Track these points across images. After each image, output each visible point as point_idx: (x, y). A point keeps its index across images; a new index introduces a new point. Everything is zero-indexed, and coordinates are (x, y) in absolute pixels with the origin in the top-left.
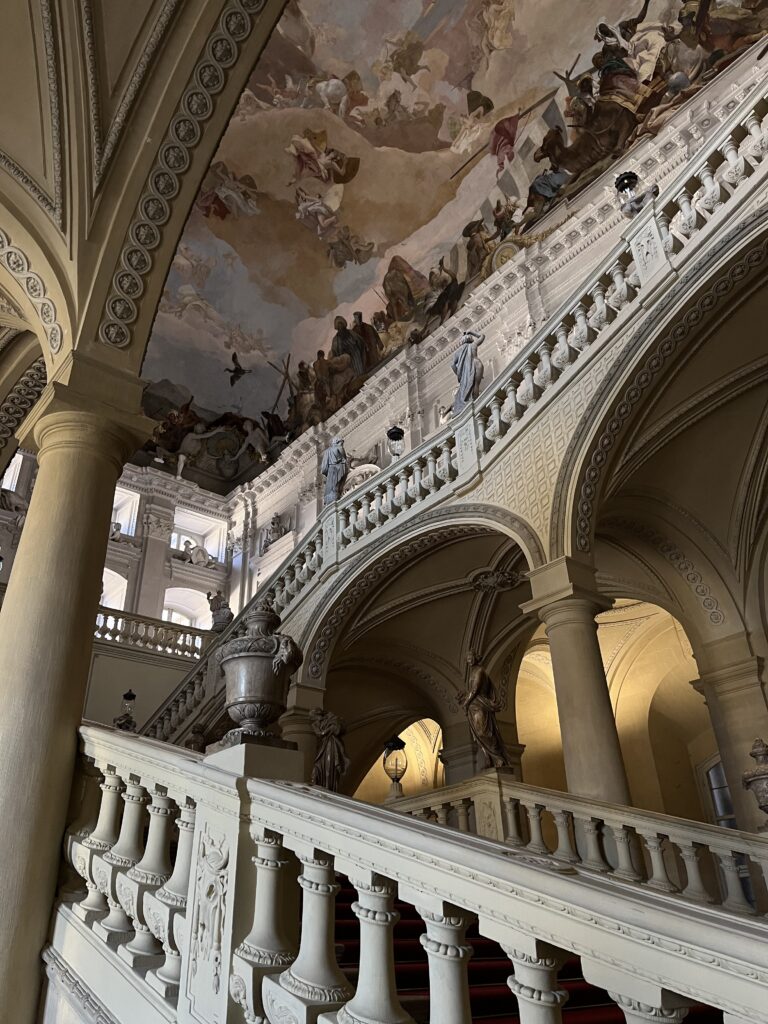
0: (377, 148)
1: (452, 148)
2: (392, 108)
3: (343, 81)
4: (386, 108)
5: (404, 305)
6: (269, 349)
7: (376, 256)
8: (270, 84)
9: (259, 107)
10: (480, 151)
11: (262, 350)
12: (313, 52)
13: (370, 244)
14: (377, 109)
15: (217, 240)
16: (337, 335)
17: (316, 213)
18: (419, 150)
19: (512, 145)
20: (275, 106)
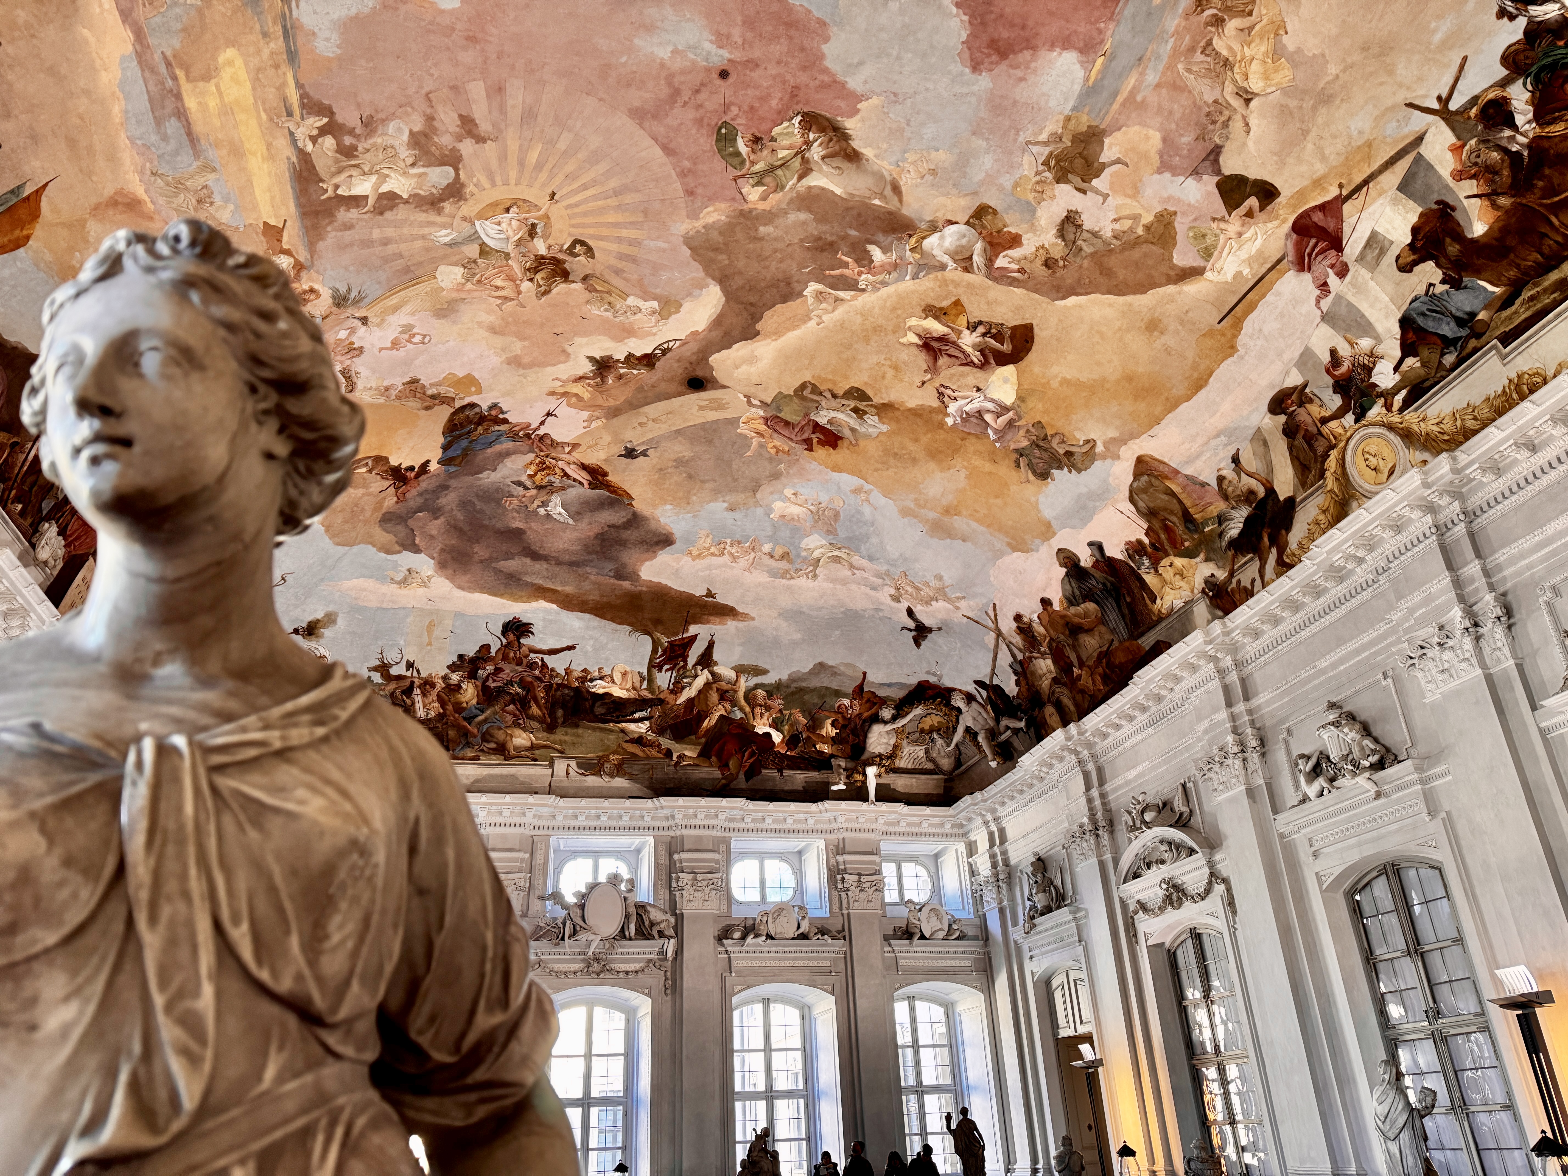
0: (1058, 302)
1: (1208, 275)
2: (1071, 237)
3: (967, 223)
4: (1059, 241)
5: (1180, 530)
6: (959, 598)
7: (1104, 458)
8: (846, 265)
9: (837, 300)
10: (1270, 270)
11: (948, 600)
12: (901, 201)
13: (1088, 442)
14: (1043, 247)
15: (835, 475)
16: (1067, 574)
17: (979, 412)
18: (1141, 288)
19: (1340, 249)
20: (863, 290)
